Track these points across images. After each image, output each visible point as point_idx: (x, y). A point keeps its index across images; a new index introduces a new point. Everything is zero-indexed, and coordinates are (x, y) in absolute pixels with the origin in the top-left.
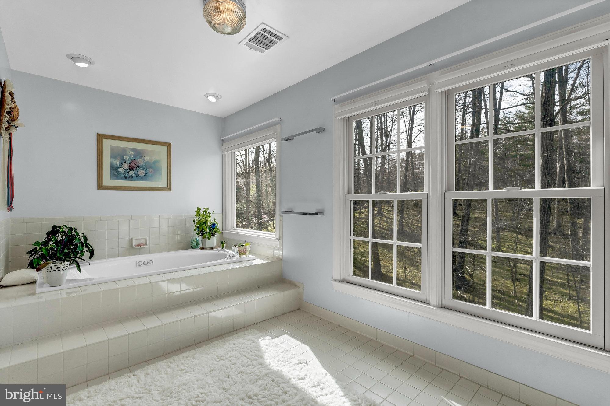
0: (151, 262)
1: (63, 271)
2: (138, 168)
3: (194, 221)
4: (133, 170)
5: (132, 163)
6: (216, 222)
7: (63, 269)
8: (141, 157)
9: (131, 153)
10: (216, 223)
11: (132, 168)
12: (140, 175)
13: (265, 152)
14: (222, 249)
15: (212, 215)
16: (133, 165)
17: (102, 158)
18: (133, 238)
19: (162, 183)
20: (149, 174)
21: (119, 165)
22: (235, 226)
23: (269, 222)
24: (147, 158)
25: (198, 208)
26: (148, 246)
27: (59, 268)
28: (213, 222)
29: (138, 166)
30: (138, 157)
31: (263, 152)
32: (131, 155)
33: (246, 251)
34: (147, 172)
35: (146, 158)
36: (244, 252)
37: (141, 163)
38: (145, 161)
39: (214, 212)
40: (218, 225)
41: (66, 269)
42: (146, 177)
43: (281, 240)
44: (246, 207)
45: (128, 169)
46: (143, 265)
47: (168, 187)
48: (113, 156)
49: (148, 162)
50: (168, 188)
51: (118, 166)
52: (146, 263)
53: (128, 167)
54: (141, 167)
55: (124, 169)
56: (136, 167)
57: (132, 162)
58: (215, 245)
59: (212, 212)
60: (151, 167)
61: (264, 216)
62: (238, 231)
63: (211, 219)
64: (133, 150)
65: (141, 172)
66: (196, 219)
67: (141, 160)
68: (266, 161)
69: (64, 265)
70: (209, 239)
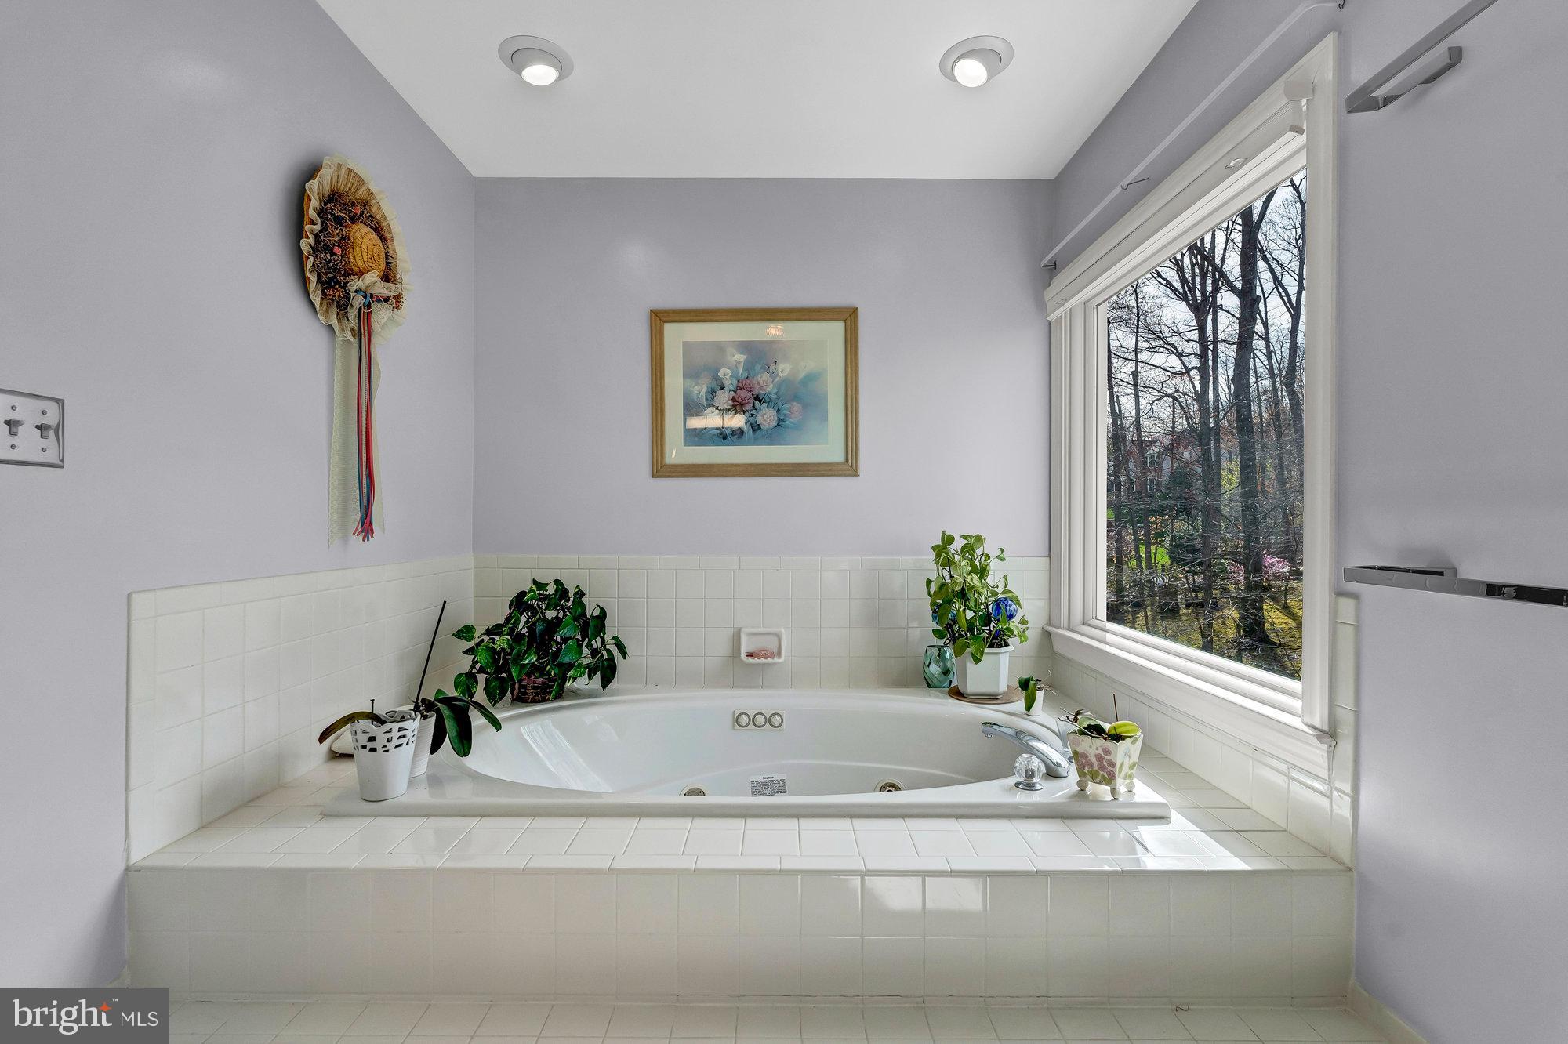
0: (777, 720)
1: (387, 751)
2: (757, 402)
3: (929, 582)
4: (744, 412)
5: (741, 389)
6: (1010, 592)
7: (385, 746)
8: (766, 367)
9: (737, 357)
10: (1010, 595)
11: (742, 405)
12: (765, 426)
13: (1274, 360)
14: (1029, 708)
15: (993, 564)
16: (743, 394)
17: (661, 383)
18: (743, 630)
19: (832, 451)
20: (790, 421)
21: (707, 399)
22: (1102, 613)
23: (1288, 580)
24: (784, 369)
25: (943, 533)
26: (782, 660)
27: (372, 739)
28: (1000, 590)
29: (757, 398)
30: (757, 367)
31: (1269, 357)
32: (738, 363)
33: (1112, 764)
34: (785, 415)
35: (780, 367)
36: (1102, 768)
37: (766, 383)
38: (778, 378)
39: (1002, 550)
40: (1018, 604)
41: (397, 746)
42: (778, 432)
43: (1346, 747)
44: (1204, 531)
45: (729, 410)
46: (751, 725)
47: (847, 461)
48: (691, 373)
49: (785, 381)
50: (848, 467)
51: (704, 401)
52: (760, 720)
53: (730, 402)
54: (768, 400)
55: (720, 410)
56: (752, 400)
57: (740, 385)
58: (1003, 687)
59: (993, 552)
60: (796, 398)
61: (1268, 560)
62: (1109, 637)
63: (990, 580)
64: (746, 347)
65: (767, 416)
66: (933, 576)
67: (765, 376)
68: (1278, 384)
69: (390, 731)
70: (977, 660)
